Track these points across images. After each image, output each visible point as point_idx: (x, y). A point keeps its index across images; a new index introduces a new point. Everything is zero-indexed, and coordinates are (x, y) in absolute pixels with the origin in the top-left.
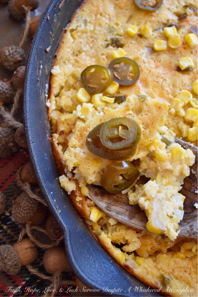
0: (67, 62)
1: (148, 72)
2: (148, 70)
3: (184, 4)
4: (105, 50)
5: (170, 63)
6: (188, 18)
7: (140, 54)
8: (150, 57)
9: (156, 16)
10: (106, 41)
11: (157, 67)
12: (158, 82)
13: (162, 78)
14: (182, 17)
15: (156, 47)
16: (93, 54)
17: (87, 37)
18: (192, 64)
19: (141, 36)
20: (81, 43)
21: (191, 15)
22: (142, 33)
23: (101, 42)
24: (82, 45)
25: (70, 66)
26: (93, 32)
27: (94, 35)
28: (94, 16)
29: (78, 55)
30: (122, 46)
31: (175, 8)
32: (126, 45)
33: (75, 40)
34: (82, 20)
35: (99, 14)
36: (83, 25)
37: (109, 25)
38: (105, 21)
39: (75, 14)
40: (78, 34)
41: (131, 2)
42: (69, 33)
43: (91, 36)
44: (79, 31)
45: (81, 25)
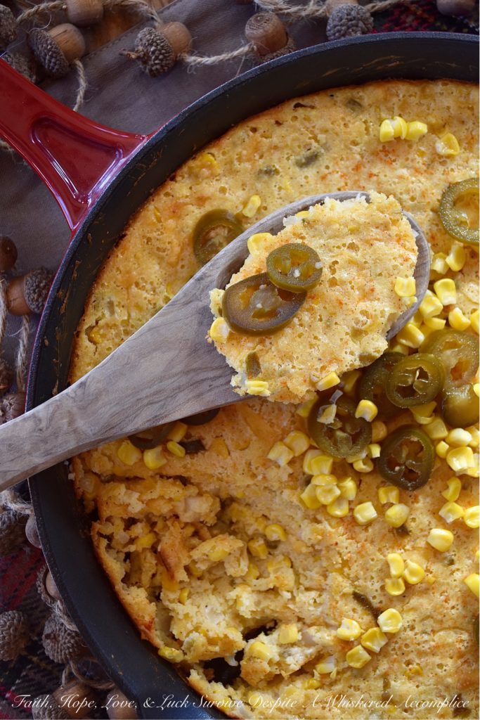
26: (127, 323)
28: (125, 293)
33: (98, 346)
34: (104, 303)
35: (133, 286)
36: (107, 313)
37: (155, 304)
38: (145, 298)
39: (90, 297)
40: (102, 332)
41: (189, 250)
42: (84, 337)
43: (124, 331)
44: (102, 327)
45: (103, 314)
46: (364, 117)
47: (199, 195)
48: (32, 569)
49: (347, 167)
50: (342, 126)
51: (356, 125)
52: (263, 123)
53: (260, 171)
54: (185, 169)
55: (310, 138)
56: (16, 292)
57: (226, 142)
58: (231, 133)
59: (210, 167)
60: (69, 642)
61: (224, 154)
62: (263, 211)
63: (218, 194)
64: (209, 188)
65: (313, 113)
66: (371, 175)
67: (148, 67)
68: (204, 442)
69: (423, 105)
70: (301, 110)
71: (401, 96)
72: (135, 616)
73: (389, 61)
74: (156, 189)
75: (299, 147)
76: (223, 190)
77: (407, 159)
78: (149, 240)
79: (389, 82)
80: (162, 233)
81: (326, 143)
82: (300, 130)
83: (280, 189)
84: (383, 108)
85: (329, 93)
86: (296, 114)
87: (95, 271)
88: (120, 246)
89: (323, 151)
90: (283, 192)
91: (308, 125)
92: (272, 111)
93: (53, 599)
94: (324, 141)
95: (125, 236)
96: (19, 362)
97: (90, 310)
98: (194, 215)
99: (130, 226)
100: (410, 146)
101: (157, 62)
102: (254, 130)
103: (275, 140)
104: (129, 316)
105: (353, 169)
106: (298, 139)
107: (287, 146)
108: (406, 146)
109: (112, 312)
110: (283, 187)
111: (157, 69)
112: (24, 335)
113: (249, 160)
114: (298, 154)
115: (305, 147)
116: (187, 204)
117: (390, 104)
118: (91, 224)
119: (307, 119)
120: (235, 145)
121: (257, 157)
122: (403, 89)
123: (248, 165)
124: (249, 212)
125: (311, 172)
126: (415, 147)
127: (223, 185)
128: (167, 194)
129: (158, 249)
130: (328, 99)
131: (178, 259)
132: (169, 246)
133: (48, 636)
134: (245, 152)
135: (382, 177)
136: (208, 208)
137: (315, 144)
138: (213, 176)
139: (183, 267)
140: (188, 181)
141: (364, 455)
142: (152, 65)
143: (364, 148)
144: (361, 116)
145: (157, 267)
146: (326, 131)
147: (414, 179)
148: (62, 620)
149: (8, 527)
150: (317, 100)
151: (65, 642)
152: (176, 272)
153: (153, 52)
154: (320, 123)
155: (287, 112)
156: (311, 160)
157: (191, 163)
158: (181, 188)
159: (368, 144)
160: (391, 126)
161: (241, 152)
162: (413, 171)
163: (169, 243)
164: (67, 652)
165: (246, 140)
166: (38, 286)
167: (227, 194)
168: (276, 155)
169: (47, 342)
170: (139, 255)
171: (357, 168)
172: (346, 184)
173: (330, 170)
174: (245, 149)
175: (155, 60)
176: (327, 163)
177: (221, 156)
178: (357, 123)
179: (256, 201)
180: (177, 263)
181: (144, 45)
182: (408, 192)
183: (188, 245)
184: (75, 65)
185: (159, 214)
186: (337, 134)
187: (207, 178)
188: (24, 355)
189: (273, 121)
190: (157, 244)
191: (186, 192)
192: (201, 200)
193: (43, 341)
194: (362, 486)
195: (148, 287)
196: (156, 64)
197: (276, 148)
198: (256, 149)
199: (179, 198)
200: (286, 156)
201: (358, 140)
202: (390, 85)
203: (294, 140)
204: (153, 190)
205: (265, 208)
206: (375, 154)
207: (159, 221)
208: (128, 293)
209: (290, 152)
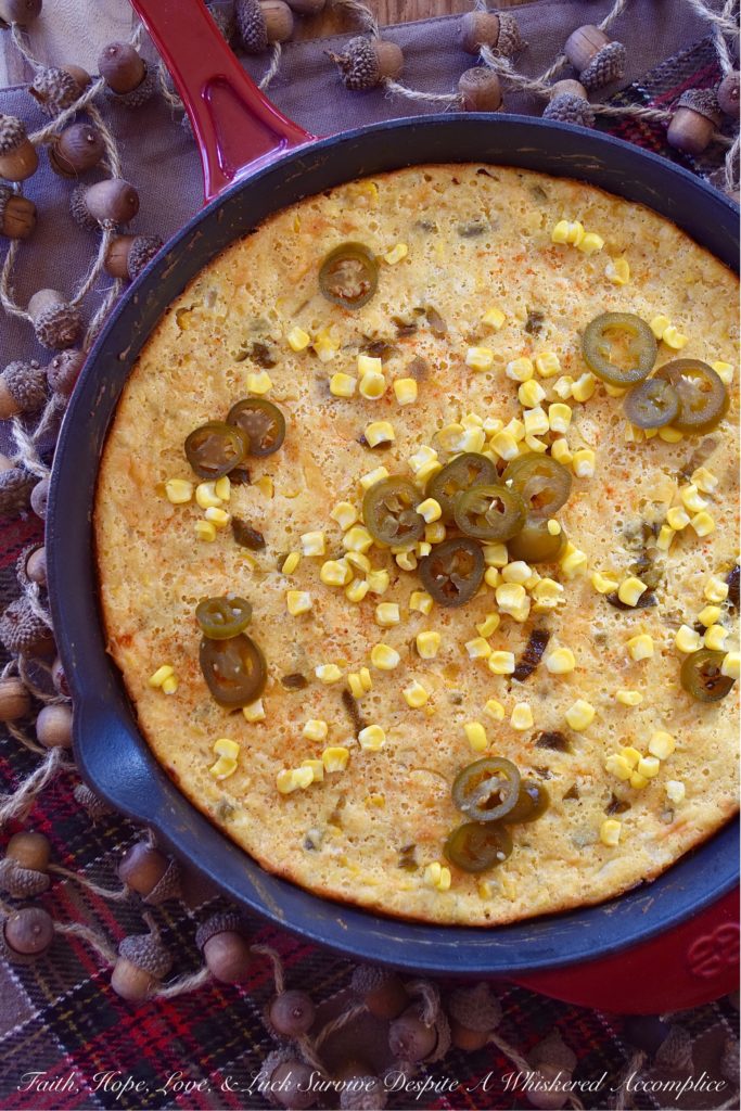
0: (157, 374)
1: (305, 432)
2: (305, 428)
3: (417, 304)
4: (237, 365)
5: (352, 424)
6: (418, 337)
7: (301, 392)
8: (318, 402)
9: (355, 316)
10: (244, 345)
11: (324, 426)
12: (318, 457)
13: (327, 452)
14: (406, 330)
15: (334, 389)
16: (212, 367)
17: (207, 329)
18: (390, 436)
19: (312, 351)
20: (193, 340)
21: (424, 332)
22: (315, 346)
23: (233, 347)
24: (195, 344)
25: (162, 384)
26: (221, 321)
27: (222, 328)
28: (233, 290)
29: (184, 362)
30: (269, 365)
31: (397, 308)
32: (280, 366)
33: (184, 332)
34: (206, 292)
35: (244, 287)
36: (206, 303)
37: (258, 314)
38: (251, 304)
39: (195, 279)
40: (193, 319)
41: (316, 273)
42: (173, 316)
43: (217, 328)
44: (196, 315)
45: (202, 303)
46: (544, 209)
47: (347, 220)
48: (17, 546)
49: (509, 254)
50: (518, 210)
51: (533, 215)
52: (441, 175)
53: (418, 223)
54: (343, 189)
55: (482, 210)
56: (120, 248)
57: (395, 179)
58: (404, 172)
59: (369, 197)
60: (29, 628)
61: (389, 190)
62: (405, 264)
63: (367, 227)
64: (360, 219)
65: (495, 185)
66: (529, 272)
67: (347, 76)
68: (252, 475)
69: (609, 221)
70: (483, 177)
71: (590, 203)
72: (110, 623)
73: (590, 161)
74: (306, 197)
75: (468, 214)
76: (373, 227)
77: (572, 270)
78: (279, 245)
79: (583, 184)
80: (295, 244)
81: (496, 221)
82: (475, 197)
83: (432, 248)
84: (567, 208)
85: (519, 172)
86: (476, 179)
87: (211, 254)
88: (246, 241)
89: (490, 227)
90: (433, 252)
91: (485, 195)
92: (454, 167)
93: (29, 580)
94: (495, 218)
95: (255, 231)
96: (95, 322)
97: (191, 292)
98: (333, 240)
99: (265, 223)
100: (581, 258)
101: (358, 74)
102: (429, 179)
103: (446, 197)
104: (228, 315)
105: (513, 259)
106: (468, 205)
107: (455, 208)
108: (577, 256)
109: (212, 304)
110: (436, 247)
111: (355, 82)
112: (111, 296)
113: (412, 207)
114: (464, 221)
115: (474, 216)
116: (329, 225)
117: (576, 208)
118: (227, 201)
119: (486, 188)
120: (403, 185)
121: (421, 208)
122: (594, 197)
123: (408, 212)
124: (391, 259)
125: (470, 244)
126: (585, 260)
127: (376, 222)
128: (315, 207)
129: (284, 259)
130: (515, 177)
131: (301, 276)
132: (296, 261)
133: (9, 614)
134: (410, 197)
135: (540, 277)
136: (351, 238)
137: (484, 217)
138: (369, 208)
139: (302, 287)
140: (341, 203)
141: (411, 548)
142: (352, 76)
143: (532, 241)
144: (542, 208)
145: (275, 277)
146: (501, 209)
147: (571, 293)
148: (31, 603)
149: (15, 483)
150: (505, 174)
151: (25, 627)
152: (294, 290)
153: (358, 63)
154: (497, 198)
155: (469, 173)
156: (475, 232)
157: (352, 186)
158: (331, 206)
159: (539, 238)
160: (567, 229)
161: (406, 196)
162: (574, 284)
163: (298, 257)
164: (24, 637)
165: (417, 186)
166: (146, 251)
167: (376, 232)
168: (442, 213)
169: (136, 299)
170: (263, 257)
171: (518, 259)
172: (501, 271)
173: (490, 250)
174: (411, 194)
175: (357, 71)
176: (489, 242)
177: (385, 191)
178: (535, 213)
179: (402, 250)
180: (298, 281)
181: (352, 54)
182: (560, 302)
183: (317, 267)
184: (274, 46)
185: (298, 223)
186: (511, 216)
187: (362, 207)
188: (102, 316)
189: (451, 178)
190: (285, 253)
191: (335, 212)
192: (348, 228)
193: (132, 298)
194: (397, 585)
195: (259, 293)
196: (356, 76)
197: (443, 205)
198: (423, 198)
199: (325, 216)
200: (450, 218)
201: (530, 231)
202: (583, 188)
203: (465, 204)
204: (302, 197)
205: (409, 262)
206: (542, 252)
207: (297, 231)
208: (236, 291)
209: (456, 215)
